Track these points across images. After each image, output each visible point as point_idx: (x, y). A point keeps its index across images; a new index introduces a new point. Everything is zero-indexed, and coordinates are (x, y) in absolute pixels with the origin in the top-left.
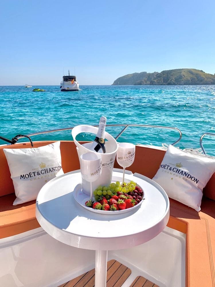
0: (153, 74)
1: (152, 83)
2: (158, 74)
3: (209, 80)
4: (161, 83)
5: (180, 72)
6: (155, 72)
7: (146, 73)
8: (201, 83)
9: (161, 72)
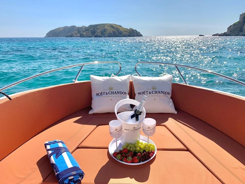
0: (81, 28)
1: (82, 36)
2: (86, 28)
3: (126, 33)
4: (89, 36)
5: (104, 27)
6: (83, 26)
7: (75, 26)
8: (121, 35)
9: (88, 26)
